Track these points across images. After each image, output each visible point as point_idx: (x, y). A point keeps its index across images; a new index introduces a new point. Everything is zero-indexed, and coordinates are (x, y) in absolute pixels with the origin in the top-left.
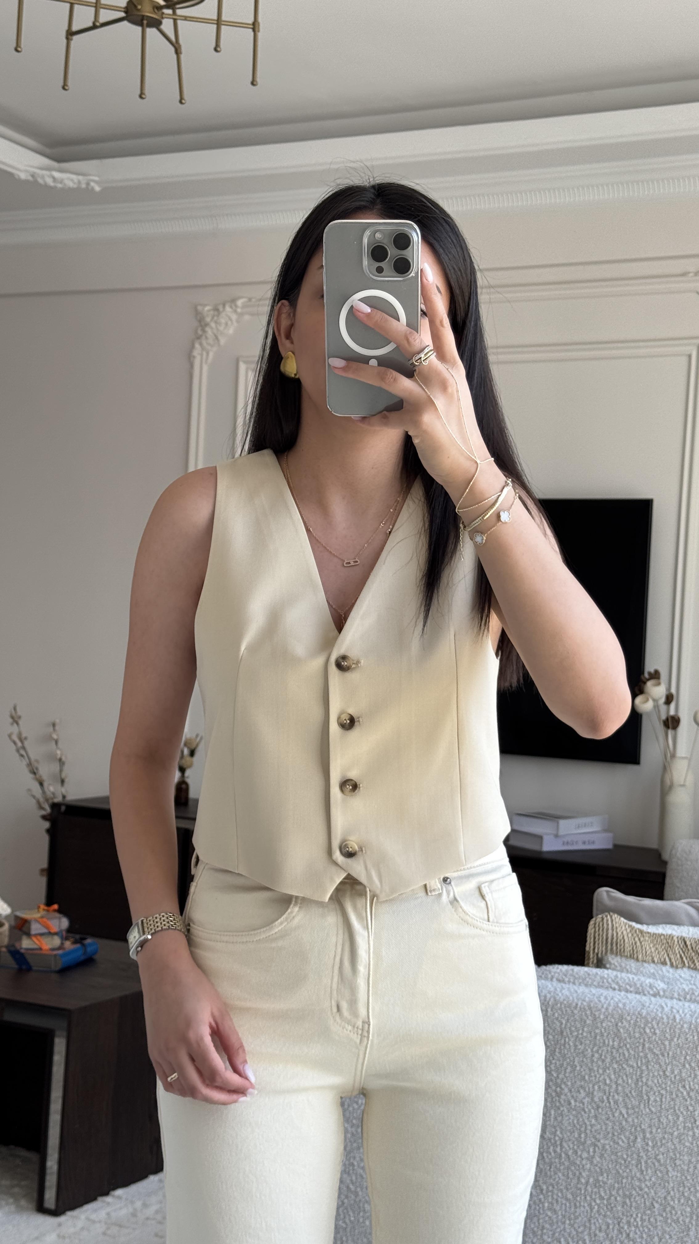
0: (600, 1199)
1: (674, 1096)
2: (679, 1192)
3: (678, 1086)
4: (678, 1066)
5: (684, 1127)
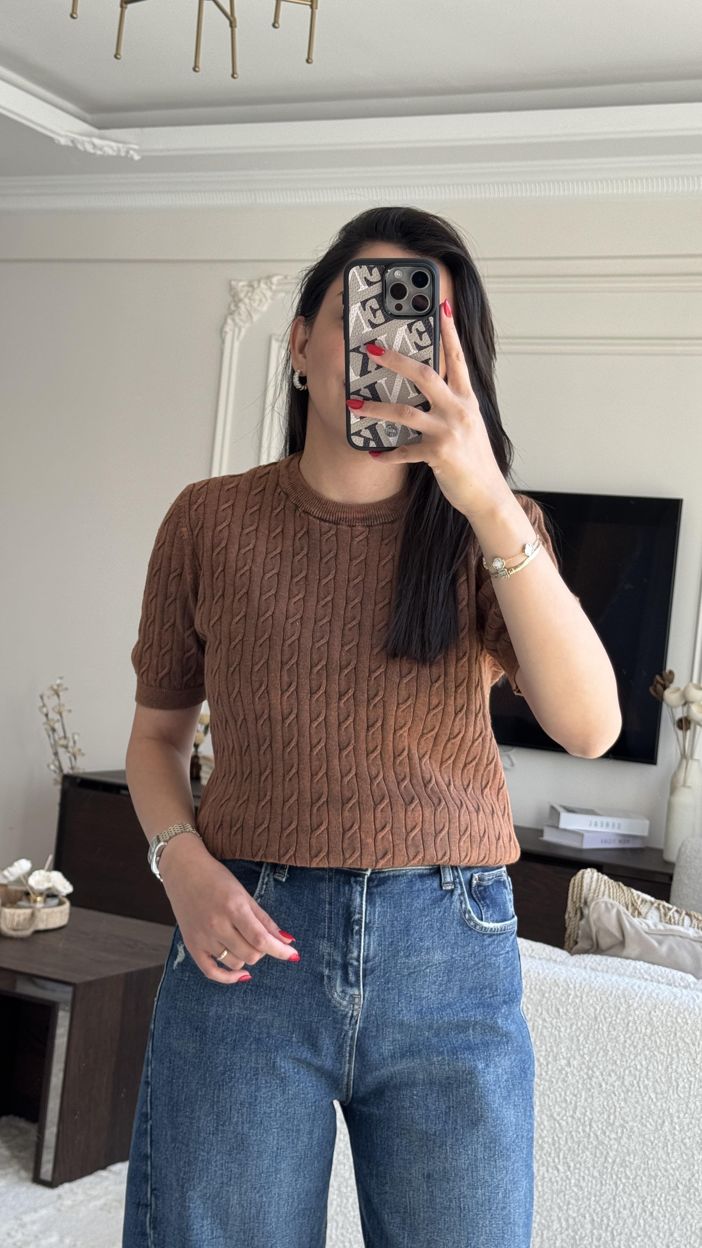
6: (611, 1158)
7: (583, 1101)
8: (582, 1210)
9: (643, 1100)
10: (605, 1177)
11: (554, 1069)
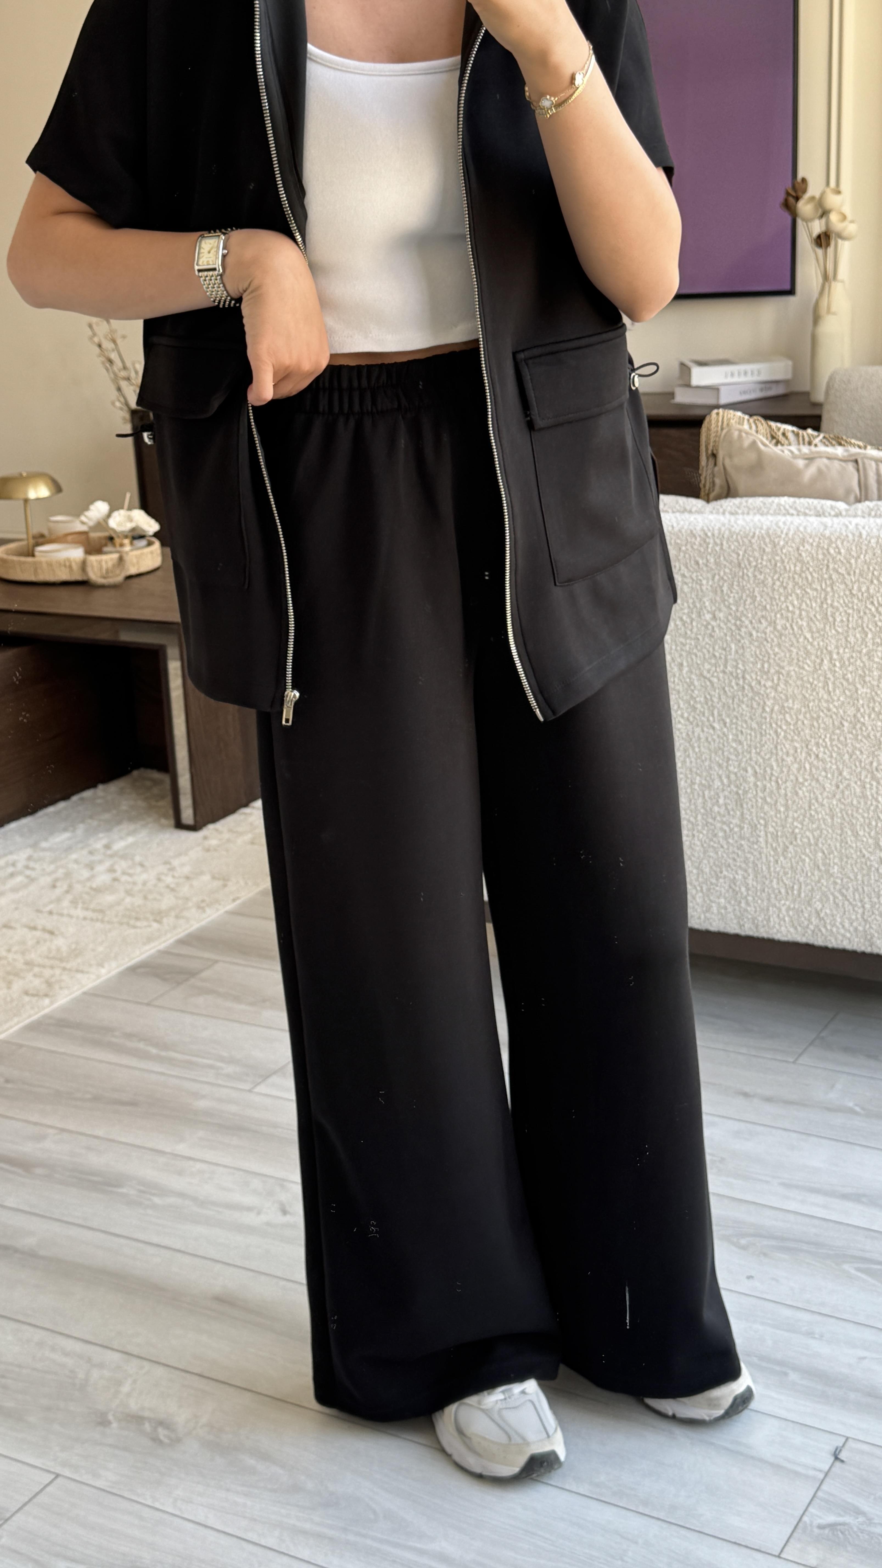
0: (786, 725)
1: (862, 614)
2: (869, 707)
3: (866, 602)
4: (865, 583)
5: (873, 644)
6: (769, 707)
7: (733, 653)
8: (743, 765)
9: (798, 642)
10: (764, 727)
11: (699, 626)
